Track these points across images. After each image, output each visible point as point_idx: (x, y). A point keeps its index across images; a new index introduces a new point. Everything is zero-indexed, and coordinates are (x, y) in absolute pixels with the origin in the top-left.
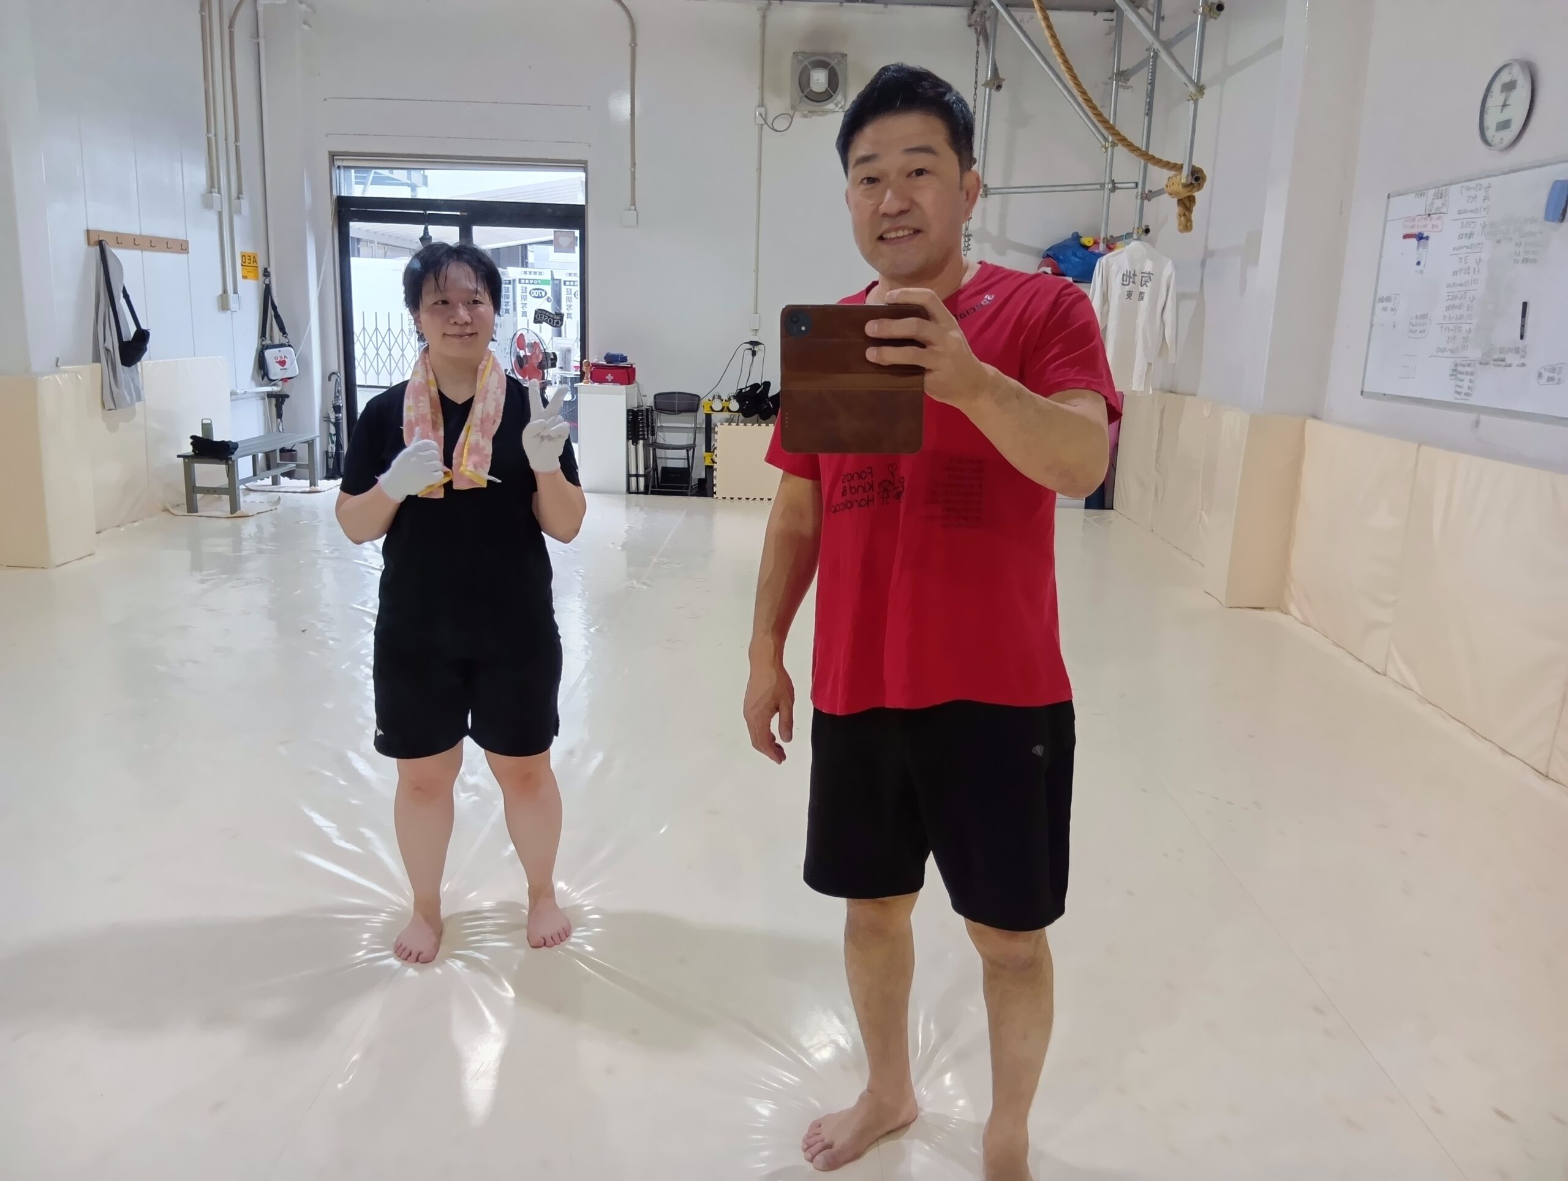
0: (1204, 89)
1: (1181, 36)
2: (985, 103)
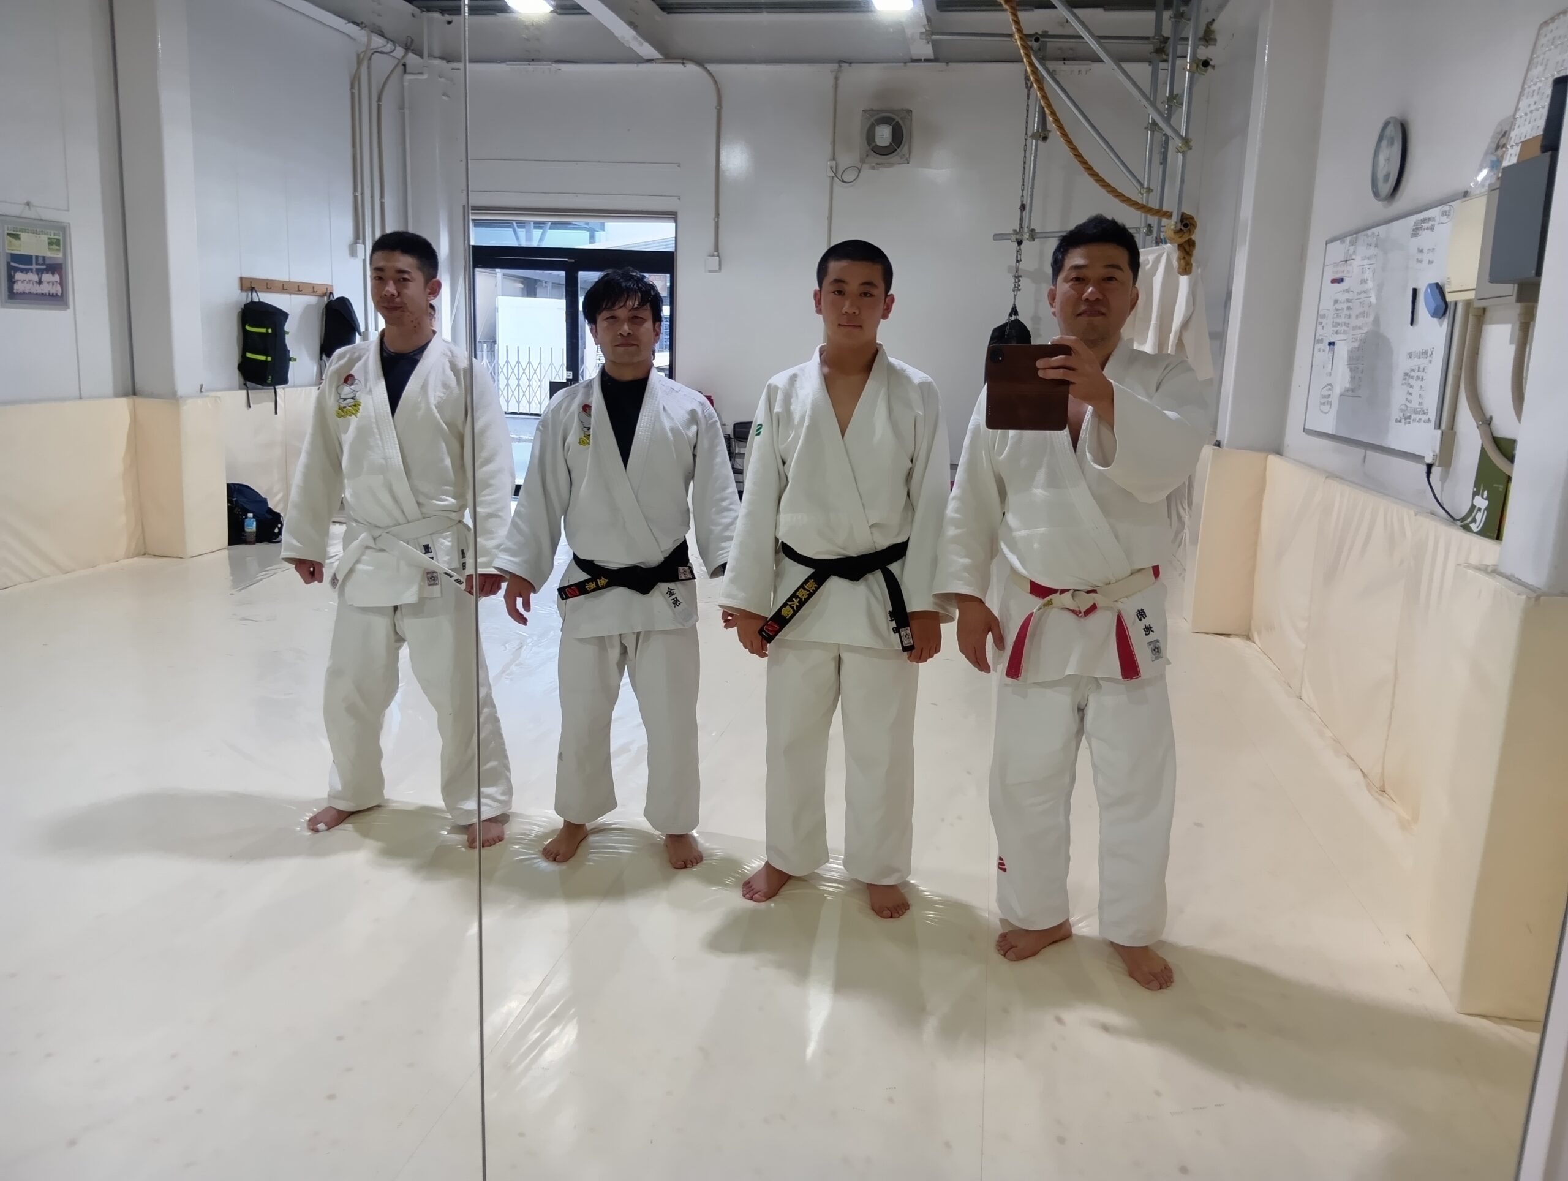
2: (1031, 153)
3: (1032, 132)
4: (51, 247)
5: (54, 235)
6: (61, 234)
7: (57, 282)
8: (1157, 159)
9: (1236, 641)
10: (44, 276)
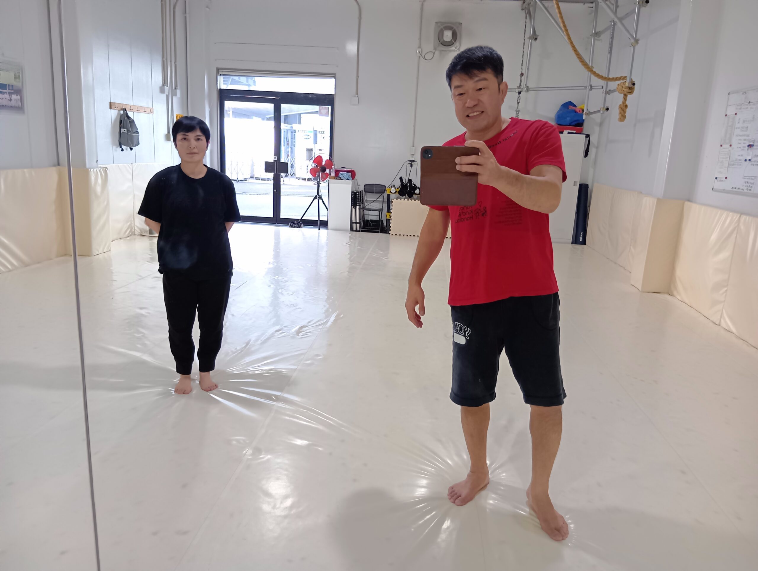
0: (639, 41)
1: (627, 15)
2: (528, 47)
3: (528, 37)
4: (16, 80)
5: (17, 73)
6: (21, 73)
7: (19, 100)
9: (665, 297)
10: (12, 96)
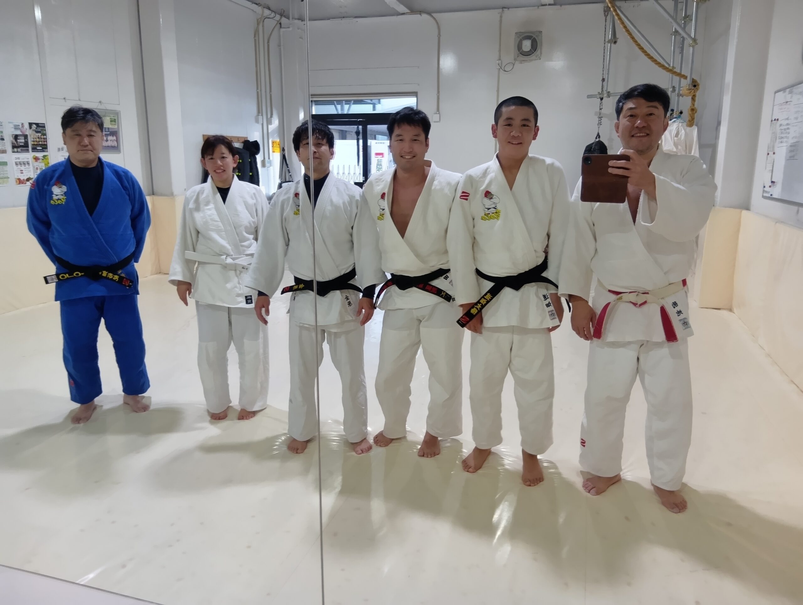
0: (697, 40)
2: (608, 51)
3: (608, 39)
4: (112, 123)
5: (113, 117)
6: (116, 117)
7: (114, 140)
8: (678, 51)
9: (724, 313)
10: (109, 137)
